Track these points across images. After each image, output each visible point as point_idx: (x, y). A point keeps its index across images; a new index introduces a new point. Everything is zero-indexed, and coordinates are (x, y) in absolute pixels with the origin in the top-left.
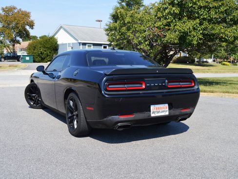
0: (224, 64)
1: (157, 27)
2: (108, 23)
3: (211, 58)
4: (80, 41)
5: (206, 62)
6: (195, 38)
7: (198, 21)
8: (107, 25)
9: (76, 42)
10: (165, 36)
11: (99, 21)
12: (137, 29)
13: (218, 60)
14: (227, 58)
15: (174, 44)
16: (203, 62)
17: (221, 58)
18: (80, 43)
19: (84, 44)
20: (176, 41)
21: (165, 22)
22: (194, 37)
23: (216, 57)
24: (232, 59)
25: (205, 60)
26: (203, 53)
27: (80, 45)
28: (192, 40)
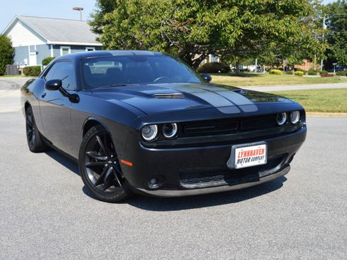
0: (273, 73)
1: (177, 19)
2: (95, 13)
3: (254, 64)
4: (49, 42)
5: (246, 70)
6: (233, 35)
7: (236, 9)
8: (92, 16)
9: (43, 43)
10: (190, 31)
11: (79, 9)
12: (146, 22)
13: (265, 67)
14: (278, 64)
15: (202, 43)
16: (243, 70)
17: (268, 64)
18: (49, 45)
19: (57, 47)
20: (205, 40)
21: (188, 11)
22: (231, 33)
23: (262, 62)
24: (284, 65)
25: (245, 67)
26: (242, 57)
27: (50, 48)
28: (228, 38)
